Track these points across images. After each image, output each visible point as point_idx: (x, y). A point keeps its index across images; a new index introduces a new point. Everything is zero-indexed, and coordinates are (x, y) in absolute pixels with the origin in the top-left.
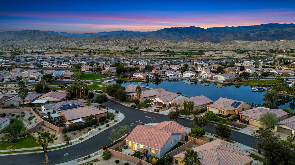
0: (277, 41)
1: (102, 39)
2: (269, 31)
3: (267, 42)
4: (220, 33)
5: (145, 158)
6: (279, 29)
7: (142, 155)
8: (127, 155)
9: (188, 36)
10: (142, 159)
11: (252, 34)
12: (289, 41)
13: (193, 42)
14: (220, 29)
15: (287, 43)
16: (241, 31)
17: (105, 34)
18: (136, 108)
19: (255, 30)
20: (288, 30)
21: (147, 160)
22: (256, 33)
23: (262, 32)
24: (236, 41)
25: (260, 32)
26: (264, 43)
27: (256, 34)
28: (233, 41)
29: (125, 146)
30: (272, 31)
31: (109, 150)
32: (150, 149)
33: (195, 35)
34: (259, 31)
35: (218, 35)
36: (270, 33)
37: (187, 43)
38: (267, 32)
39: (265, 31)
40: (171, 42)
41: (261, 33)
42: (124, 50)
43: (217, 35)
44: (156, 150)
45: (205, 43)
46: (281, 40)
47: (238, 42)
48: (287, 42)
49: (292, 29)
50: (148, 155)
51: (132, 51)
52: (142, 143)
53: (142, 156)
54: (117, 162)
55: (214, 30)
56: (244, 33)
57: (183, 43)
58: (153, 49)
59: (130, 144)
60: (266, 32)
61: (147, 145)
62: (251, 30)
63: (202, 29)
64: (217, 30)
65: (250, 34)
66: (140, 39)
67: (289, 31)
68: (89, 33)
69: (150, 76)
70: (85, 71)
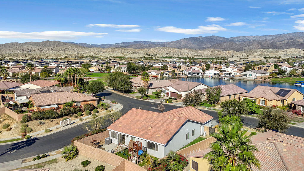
3: (296, 50)
5: (135, 158)
13: (215, 50)
14: (243, 39)
18: (141, 99)
23: (290, 41)
26: (293, 51)
27: (283, 43)
28: (258, 49)
31: (76, 144)
32: (148, 143)
33: (216, 45)
34: (287, 40)
40: (191, 51)
41: (288, 42)
45: (228, 51)
51: (149, 58)
52: (133, 134)
55: (237, 39)
57: (204, 52)
58: (171, 56)
61: (142, 136)
64: (240, 39)
65: (276, 43)
66: (159, 48)
69: (165, 73)
70: (93, 71)
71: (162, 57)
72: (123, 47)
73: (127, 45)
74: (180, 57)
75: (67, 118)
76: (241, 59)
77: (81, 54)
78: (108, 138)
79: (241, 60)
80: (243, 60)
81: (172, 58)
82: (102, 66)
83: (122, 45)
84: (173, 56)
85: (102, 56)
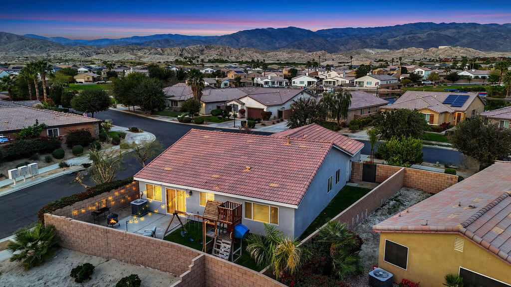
0: (433, 49)
1: (131, 47)
2: (417, 35)
3: (418, 50)
4: (338, 39)
5: (226, 246)
6: (434, 32)
7: (212, 234)
8: (141, 239)
9: (286, 43)
10: (210, 252)
11: (390, 40)
12: (454, 49)
13: (295, 52)
14: (338, 33)
15: (451, 52)
16: (372, 35)
17: (138, 41)
18: (190, 124)
19: (395, 34)
20: (448, 33)
21: (235, 256)
22: (397, 38)
23: (407, 37)
24: (367, 50)
25: (403, 37)
26: (413, 51)
27: (396, 41)
28: (362, 50)
29: (137, 202)
30: (423, 36)
31: (52, 222)
32: (248, 204)
33: (296, 43)
34: (403, 35)
35: (336, 42)
36: (420, 38)
37: (284, 54)
38: (415, 36)
39: (411, 36)
40: (256, 52)
41: (405, 38)
42: (172, 61)
43: (334, 41)
44: (275, 209)
45: (315, 53)
46: (439, 47)
47: (371, 51)
48: (451, 49)
49: (454, 31)
50: (241, 231)
51: (186, 62)
52: (208, 185)
53: (208, 238)
54: (84, 273)
55: (328, 33)
56: (377, 38)
57: (278, 53)
58: (225, 58)
59: (158, 196)
60: (413, 37)
61: (231, 189)
62: (388, 33)
63: (309, 31)
64: (333, 34)
65: (389, 40)
66: (201, 46)
67: (449, 35)
68: (107, 40)
69: (223, 82)
70: (82, 83)
71: (210, 61)
72: (136, 44)
73: (143, 41)
74: (240, 61)
75: (27, 164)
76: (341, 63)
77: (54, 56)
78: (139, 200)
79: (341, 65)
80: (344, 65)
81: (226, 62)
82: (99, 73)
83: (134, 41)
84: (228, 59)
85: (96, 59)
